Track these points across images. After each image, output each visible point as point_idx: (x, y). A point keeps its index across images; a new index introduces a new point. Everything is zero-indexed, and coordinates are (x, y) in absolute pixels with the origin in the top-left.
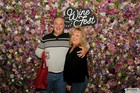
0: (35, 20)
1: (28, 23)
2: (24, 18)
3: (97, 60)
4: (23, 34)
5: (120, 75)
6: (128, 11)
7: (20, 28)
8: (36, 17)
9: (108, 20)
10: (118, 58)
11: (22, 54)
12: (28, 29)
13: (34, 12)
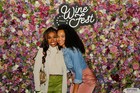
0: (23, 19)
1: (13, 23)
2: (8, 17)
3: (98, 66)
4: (8, 36)
5: (124, 82)
6: (132, 8)
7: (4, 29)
8: (24, 16)
9: (109, 18)
10: (122, 62)
11: (7, 61)
12: (13, 30)
13: (21, 10)
